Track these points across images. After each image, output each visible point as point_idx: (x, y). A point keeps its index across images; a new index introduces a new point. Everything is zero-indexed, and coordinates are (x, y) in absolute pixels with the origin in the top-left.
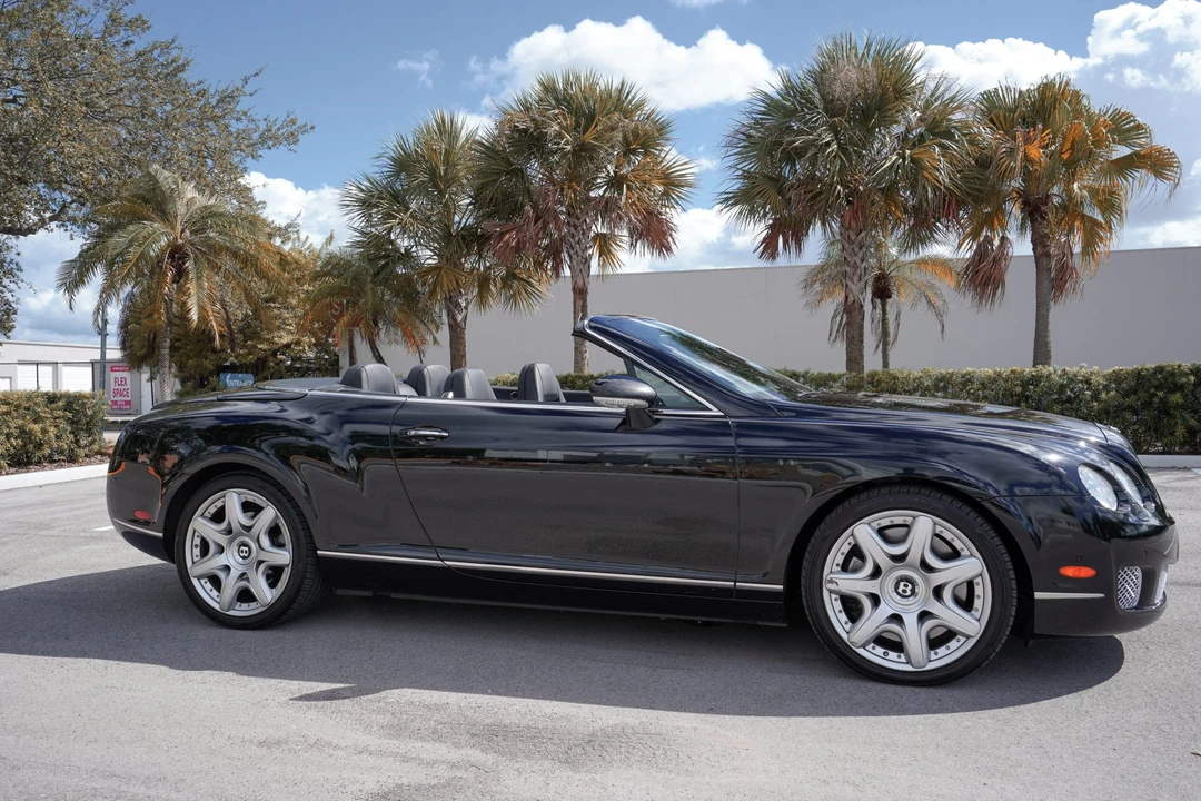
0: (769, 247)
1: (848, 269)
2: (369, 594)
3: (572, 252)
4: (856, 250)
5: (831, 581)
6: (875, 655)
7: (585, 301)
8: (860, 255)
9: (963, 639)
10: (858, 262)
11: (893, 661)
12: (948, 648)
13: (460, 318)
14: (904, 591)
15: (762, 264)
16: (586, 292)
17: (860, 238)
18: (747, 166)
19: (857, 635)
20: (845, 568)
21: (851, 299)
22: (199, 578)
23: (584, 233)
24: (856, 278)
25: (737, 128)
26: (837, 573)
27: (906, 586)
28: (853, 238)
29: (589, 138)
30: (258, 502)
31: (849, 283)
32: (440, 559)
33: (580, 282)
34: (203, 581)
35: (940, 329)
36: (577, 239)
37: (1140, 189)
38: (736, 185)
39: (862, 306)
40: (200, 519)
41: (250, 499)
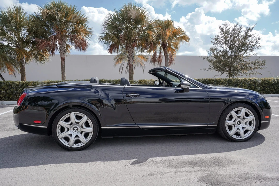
0: (110, 51)
1: (130, 57)
2: (112, 137)
3: (61, 49)
4: (132, 52)
5: (227, 123)
6: (235, 137)
7: (64, 61)
8: (133, 54)
9: (250, 132)
10: (132, 55)
11: (238, 138)
12: (247, 134)
13: (23, 64)
14: (239, 123)
15: (109, 54)
16: (65, 59)
17: (132, 50)
18: (107, 31)
19: (232, 133)
20: (229, 120)
21: (130, 63)
22: (61, 138)
23: (64, 44)
24: (132, 59)
25: (105, 21)
26: (227, 121)
27: (239, 122)
28: (131, 50)
29: (69, 19)
30: (81, 115)
31: (130, 60)
32: (138, 126)
33: (63, 57)
34: (62, 139)
35: (143, 71)
36: (62, 45)
37: (182, 44)
38: (103, 35)
39: (133, 65)
40: (61, 121)
41: (78, 115)
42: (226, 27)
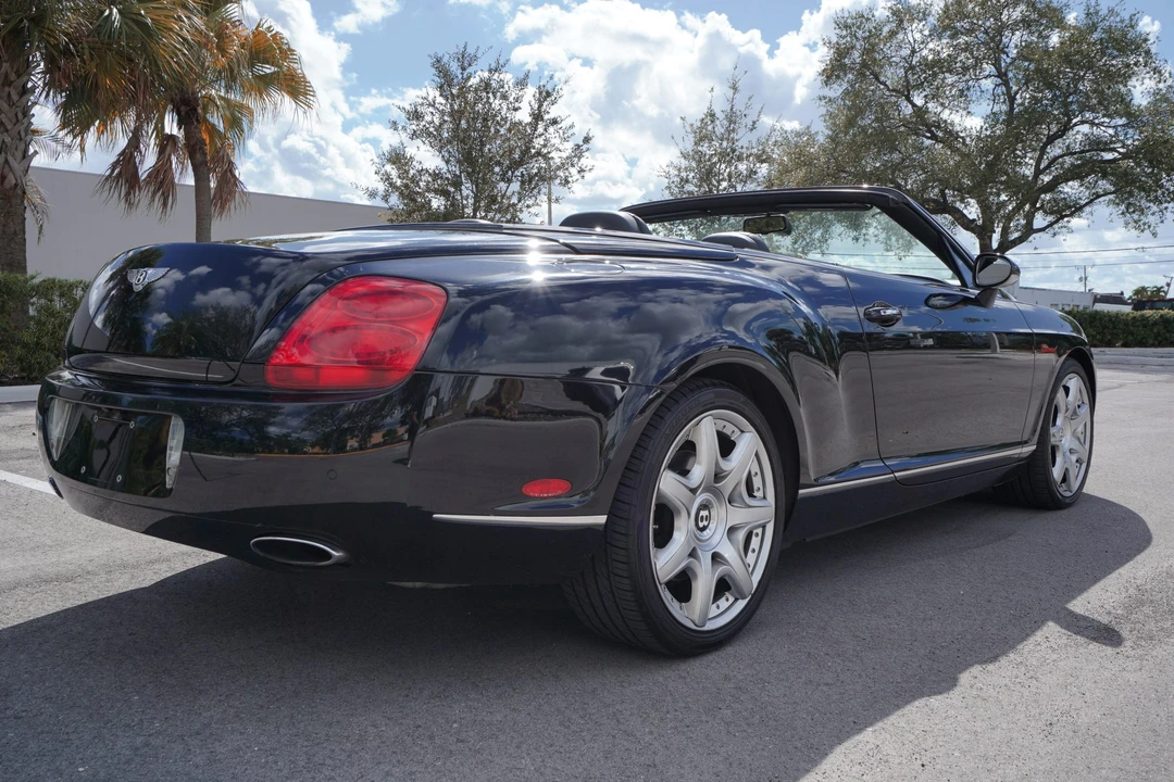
5: (1051, 435)
6: (1063, 489)
19: (1057, 475)
26: (1051, 429)
32: (892, 472)
42: (464, 69)
